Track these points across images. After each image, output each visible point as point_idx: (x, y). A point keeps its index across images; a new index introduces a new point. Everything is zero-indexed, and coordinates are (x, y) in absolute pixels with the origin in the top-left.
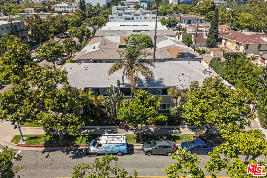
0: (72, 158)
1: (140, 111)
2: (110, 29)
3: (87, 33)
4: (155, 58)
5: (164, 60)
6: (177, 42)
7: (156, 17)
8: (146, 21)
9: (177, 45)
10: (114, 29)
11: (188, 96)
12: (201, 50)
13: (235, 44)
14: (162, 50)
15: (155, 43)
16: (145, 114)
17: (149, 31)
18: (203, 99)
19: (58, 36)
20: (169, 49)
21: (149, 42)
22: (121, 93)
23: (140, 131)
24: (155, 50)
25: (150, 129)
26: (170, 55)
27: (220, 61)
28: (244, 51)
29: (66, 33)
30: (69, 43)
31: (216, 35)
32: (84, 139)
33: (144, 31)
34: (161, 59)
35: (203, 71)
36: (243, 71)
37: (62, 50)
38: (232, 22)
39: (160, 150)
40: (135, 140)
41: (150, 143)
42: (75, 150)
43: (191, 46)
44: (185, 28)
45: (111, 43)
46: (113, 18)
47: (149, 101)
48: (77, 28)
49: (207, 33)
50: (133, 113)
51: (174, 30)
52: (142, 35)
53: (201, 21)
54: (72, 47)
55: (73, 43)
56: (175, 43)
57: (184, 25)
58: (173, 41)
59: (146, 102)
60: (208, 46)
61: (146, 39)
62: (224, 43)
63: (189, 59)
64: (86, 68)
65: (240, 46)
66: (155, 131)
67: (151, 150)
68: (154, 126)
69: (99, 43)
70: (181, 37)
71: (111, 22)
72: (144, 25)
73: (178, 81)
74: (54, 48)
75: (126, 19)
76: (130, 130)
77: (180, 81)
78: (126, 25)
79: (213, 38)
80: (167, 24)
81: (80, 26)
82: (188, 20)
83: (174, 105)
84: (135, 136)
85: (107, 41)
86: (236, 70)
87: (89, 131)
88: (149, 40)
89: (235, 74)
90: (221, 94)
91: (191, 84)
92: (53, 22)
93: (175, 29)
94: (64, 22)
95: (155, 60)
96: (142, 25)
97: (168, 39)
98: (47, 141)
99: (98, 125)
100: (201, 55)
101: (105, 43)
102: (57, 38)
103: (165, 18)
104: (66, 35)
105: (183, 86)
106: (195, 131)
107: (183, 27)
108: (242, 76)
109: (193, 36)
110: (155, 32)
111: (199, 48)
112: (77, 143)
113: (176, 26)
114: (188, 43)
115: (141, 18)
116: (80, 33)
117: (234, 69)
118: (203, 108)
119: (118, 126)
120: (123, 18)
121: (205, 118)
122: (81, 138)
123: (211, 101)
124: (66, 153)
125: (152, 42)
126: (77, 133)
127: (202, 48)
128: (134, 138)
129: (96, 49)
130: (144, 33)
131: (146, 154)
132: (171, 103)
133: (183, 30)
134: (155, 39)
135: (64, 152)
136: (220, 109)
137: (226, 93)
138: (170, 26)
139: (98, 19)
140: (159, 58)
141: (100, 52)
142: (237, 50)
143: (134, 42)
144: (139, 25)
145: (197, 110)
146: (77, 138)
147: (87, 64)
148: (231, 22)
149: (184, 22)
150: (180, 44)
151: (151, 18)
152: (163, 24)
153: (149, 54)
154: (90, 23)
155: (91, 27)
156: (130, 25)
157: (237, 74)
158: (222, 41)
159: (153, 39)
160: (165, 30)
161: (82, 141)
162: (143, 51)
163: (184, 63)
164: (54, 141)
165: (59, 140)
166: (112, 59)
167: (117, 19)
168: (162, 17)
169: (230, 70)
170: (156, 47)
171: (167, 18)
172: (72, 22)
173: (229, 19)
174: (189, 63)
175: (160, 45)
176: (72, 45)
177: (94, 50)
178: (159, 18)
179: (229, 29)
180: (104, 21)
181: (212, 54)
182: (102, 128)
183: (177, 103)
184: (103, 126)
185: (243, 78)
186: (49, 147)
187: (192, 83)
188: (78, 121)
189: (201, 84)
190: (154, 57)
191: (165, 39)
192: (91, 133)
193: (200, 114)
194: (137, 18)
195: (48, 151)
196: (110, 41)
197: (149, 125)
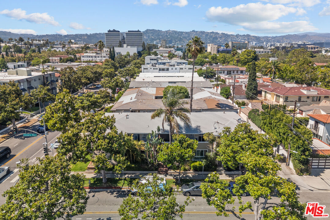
0: (116, 197)
1: (179, 152)
2: (144, 81)
3: (120, 84)
4: (192, 109)
5: (200, 111)
6: (213, 94)
7: (192, 68)
8: (182, 72)
9: (213, 96)
10: (149, 80)
11: (222, 141)
12: (241, 102)
13: (275, 96)
14: (199, 101)
15: (192, 94)
16: (184, 156)
17: (185, 82)
18: (234, 142)
19: (87, 87)
20: (205, 100)
21: (186, 94)
22: (160, 139)
23: (178, 177)
24: (191, 101)
25: (188, 175)
26: (206, 106)
27: (258, 113)
28: (284, 104)
29: (96, 84)
30: (103, 94)
31: (255, 87)
32: (126, 182)
33: (180, 82)
34: (198, 110)
35: (237, 120)
36: (276, 121)
37: (99, 101)
38: (275, 73)
39: (198, 190)
40: (174, 183)
41: (188, 185)
42: (119, 191)
43: (230, 97)
44: (224, 79)
45: (147, 94)
46: (146, 69)
47: (187, 144)
48: (111, 79)
49: (246, 85)
50: (173, 154)
51: (213, 82)
52: (178, 86)
53: (242, 72)
54: (106, 98)
55: (107, 94)
56: (212, 94)
57: (223, 76)
58: (210, 92)
59: (185, 145)
60: (248, 99)
61: (183, 91)
62: (264, 95)
63: (227, 110)
64: (127, 117)
65: (279, 99)
66: (193, 176)
67: (190, 191)
68: (191, 172)
69: (135, 95)
70: (219, 88)
71: (144, 72)
72: (180, 76)
73: (214, 128)
74: (92, 99)
75: (160, 70)
76: (169, 175)
77: (215, 128)
78: (161, 77)
79: (252, 90)
80: (204, 76)
81: (113, 77)
82: (228, 71)
83: (210, 151)
84: (175, 180)
85: (143, 92)
86: (270, 121)
87: (130, 176)
88: (186, 92)
89: (270, 124)
90: (250, 138)
91: (224, 130)
92: (85, 73)
93: (214, 80)
94: (95, 73)
95: (192, 110)
96: (177, 76)
97: (205, 91)
98: (91, 184)
99: (138, 171)
100: (240, 107)
101: (141, 94)
102: (86, 89)
103: (203, 69)
104: (95, 87)
105: (218, 132)
106: (231, 177)
107: (222, 78)
108: (276, 125)
109: (231, 88)
110: (191, 84)
111: (239, 100)
112: (120, 185)
113: (214, 77)
114: (227, 95)
115: (176, 69)
116: (114, 84)
117: (268, 119)
118: (234, 150)
119: (157, 172)
120: (157, 69)
121: (236, 158)
122: (123, 181)
123: (241, 144)
124: (110, 193)
125: (188, 94)
126: (119, 177)
127: (241, 100)
128: (174, 182)
129: (134, 100)
130: (180, 85)
131: (185, 195)
132: (208, 150)
133: (222, 82)
134: (192, 90)
135: (108, 193)
136: (249, 150)
137: (253, 136)
138: (207, 77)
139: (131, 70)
140: (196, 108)
141: (138, 103)
142: (277, 102)
143: (173, 93)
144: (174, 76)
145: (229, 151)
146: (120, 181)
147: (128, 113)
148: (273, 73)
149: (224, 73)
150: (217, 96)
151: (187, 69)
152: (200, 75)
153: (187, 103)
154: (122, 74)
155: (124, 78)
156: (165, 76)
157: (271, 124)
158: (262, 93)
159: (189, 91)
160: (202, 82)
161: (124, 184)
162: (181, 101)
163: (221, 113)
164: (98, 183)
165: (103, 183)
166: (149, 109)
167: (151, 70)
168: (198, 67)
169: (266, 120)
170: (192, 98)
171: (204, 68)
172: (106, 73)
173: (271, 70)
174: (224, 113)
175: (196, 96)
176: (107, 97)
177: (132, 101)
178: (196, 68)
179: (272, 81)
180: (136, 71)
181: (250, 106)
182: (142, 173)
183: (213, 148)
184: (143, 172)
185: (277, 127)
186: (93, 188)
187: (225, 128)
188: (125, 160)
189: (233, 130)
190: (191, 107)
191: (202, 90)
192: (132, 178)
193: (231, 154)
194: (172, 69)
195: (93, 192)
196: (145, 92)
197: (187, 171)
